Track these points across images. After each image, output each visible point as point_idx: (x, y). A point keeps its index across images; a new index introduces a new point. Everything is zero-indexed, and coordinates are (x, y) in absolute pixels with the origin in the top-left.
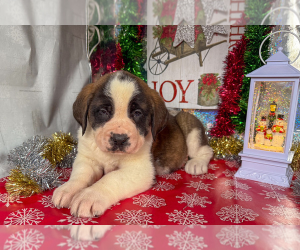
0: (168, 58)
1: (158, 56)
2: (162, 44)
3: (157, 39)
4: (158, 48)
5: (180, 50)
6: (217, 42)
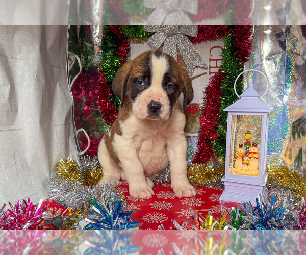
6: (199, 74)
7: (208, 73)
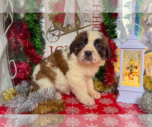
0: (60, 33)
1: (53, 32)
2: (55, 25)
3: (51, 22)
4: (52, 27)
5: (66, 29)
6: (87, 25)
7: (92, 25)
